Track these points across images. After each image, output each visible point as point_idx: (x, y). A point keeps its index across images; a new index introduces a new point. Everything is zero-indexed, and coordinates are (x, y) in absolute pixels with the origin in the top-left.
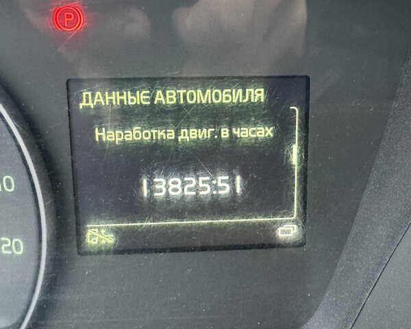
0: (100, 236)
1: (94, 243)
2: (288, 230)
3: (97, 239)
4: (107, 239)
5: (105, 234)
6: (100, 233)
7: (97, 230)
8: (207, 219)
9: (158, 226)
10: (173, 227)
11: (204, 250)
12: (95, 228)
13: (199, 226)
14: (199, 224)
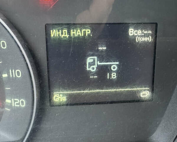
0: (60, 98)
1: (57, 101)
2: (145, 94)
3: (58, 99)
4: (63, 99)
5: (62, 96)
6: (59, 96)
7: (58, 95)
8: (114, 89)
9: (91, 93)
10: (98, 93)
11: (112, 103)
12: (58, 94)
13: (110, 92)
14: (110, 91)
